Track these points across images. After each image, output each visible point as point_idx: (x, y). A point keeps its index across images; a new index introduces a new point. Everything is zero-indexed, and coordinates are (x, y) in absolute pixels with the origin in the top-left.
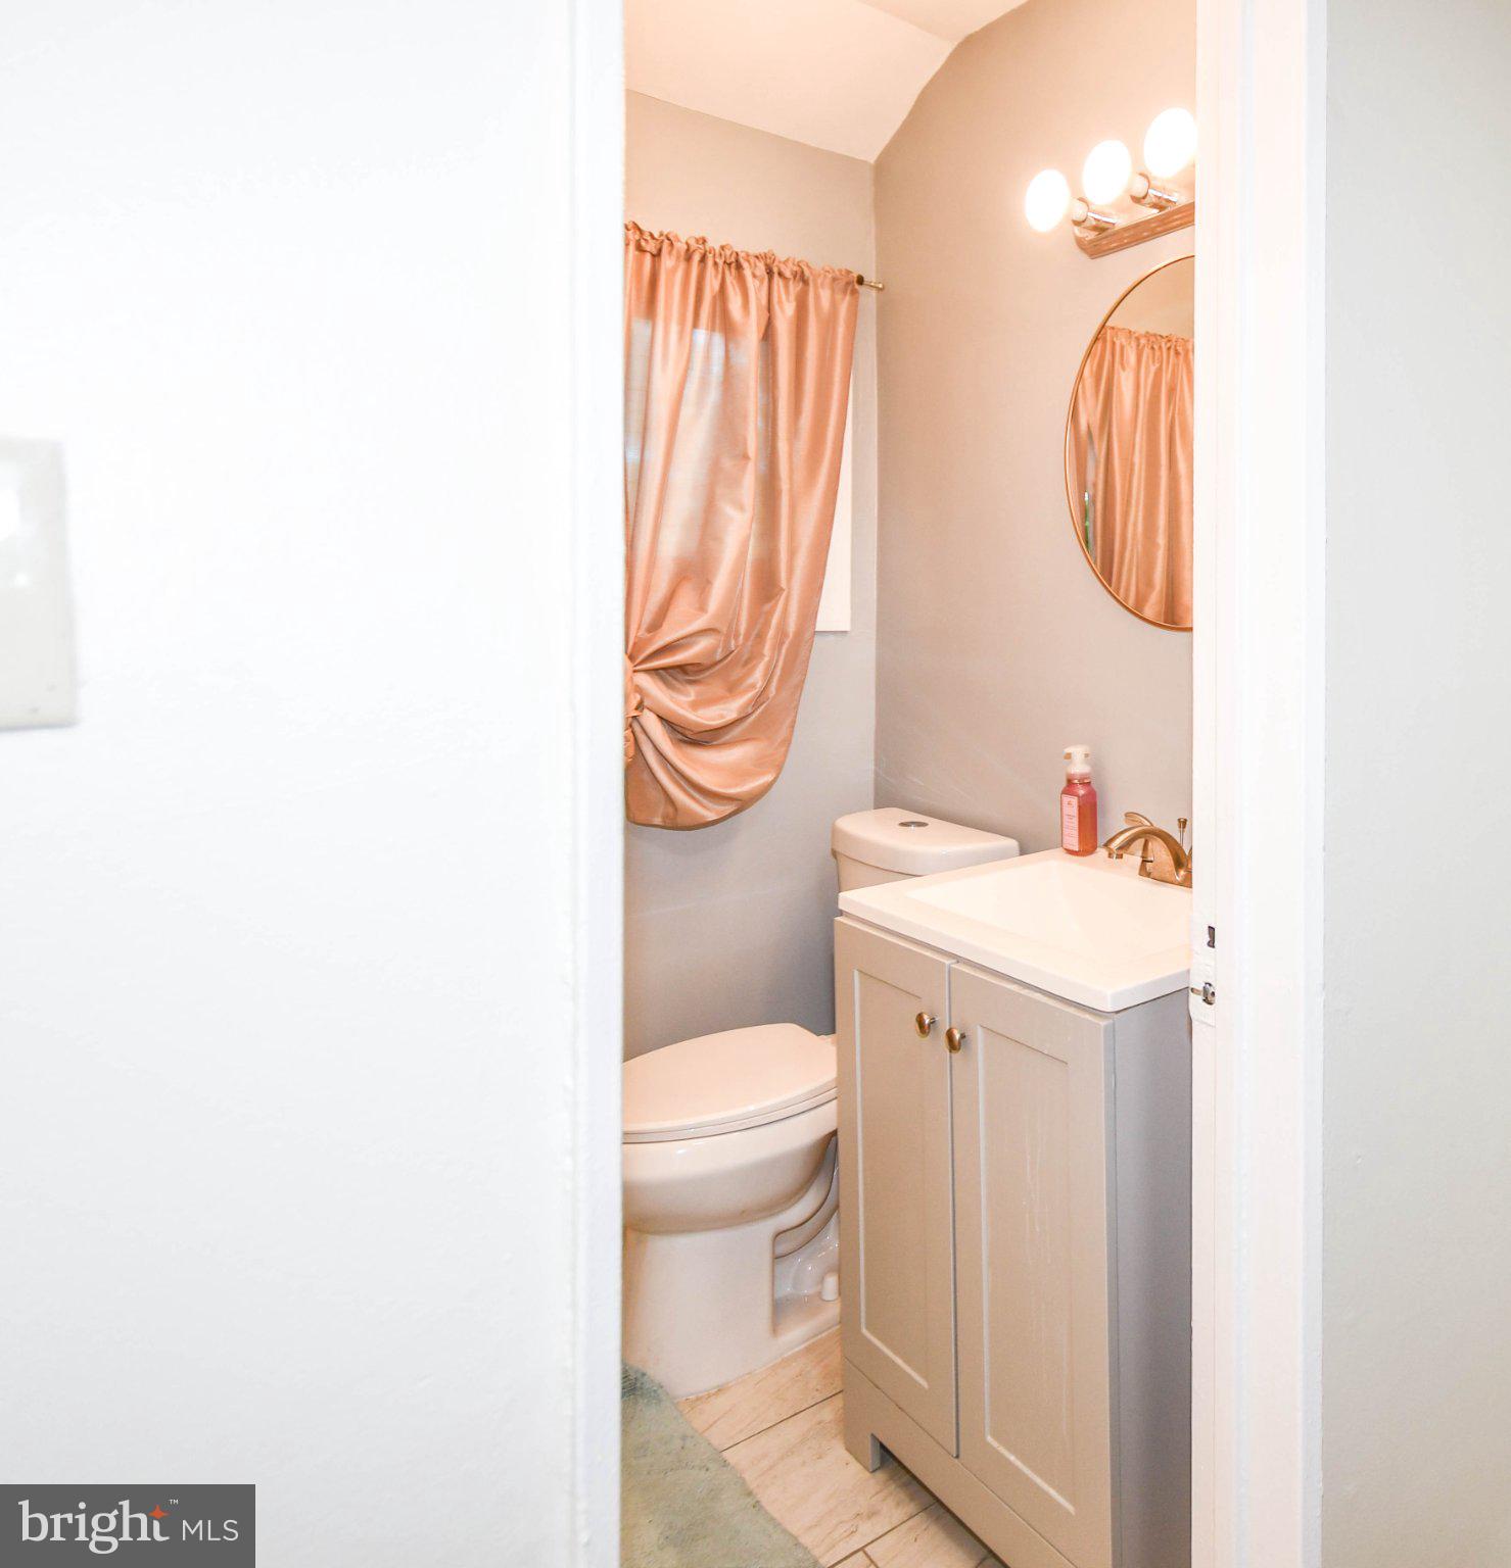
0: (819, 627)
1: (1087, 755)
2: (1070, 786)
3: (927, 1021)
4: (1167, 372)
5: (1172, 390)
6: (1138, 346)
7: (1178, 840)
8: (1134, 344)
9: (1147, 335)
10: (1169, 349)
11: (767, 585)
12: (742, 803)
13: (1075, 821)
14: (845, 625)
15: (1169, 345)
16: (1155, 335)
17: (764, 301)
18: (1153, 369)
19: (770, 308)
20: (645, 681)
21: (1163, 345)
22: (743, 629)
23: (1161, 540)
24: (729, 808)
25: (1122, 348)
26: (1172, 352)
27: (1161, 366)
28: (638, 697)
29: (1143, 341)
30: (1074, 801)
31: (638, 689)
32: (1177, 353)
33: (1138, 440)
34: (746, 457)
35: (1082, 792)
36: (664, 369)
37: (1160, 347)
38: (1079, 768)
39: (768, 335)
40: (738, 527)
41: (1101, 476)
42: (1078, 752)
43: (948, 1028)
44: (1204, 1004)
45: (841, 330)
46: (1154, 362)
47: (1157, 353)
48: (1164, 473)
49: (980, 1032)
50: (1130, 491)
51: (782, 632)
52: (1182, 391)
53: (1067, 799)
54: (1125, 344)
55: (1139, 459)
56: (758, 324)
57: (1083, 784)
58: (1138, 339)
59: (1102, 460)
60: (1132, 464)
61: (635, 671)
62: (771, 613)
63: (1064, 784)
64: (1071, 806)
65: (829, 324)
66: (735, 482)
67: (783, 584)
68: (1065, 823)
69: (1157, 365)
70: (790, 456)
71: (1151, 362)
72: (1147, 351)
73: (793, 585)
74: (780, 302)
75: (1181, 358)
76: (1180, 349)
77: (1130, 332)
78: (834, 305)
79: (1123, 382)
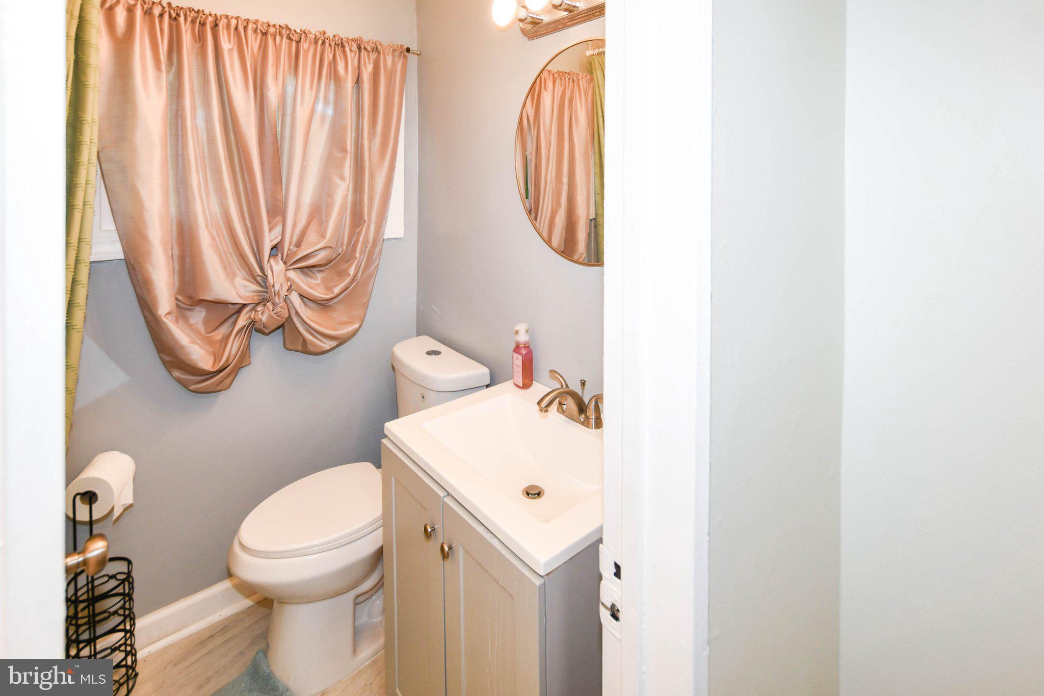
0: (386, 236)
1: (527, 331)
2: (517, 349)
3: (429, 530)
4: (568, 92)
5: (571, 100)
6: (553, 78)
7: (580, 394)
8: (551, 78)
9: (559, 72)
10: (569, 79)
11: (357, 219)
12: (342, 341)
13: (521, 369)
14: (401, 234)
15: (569, 77)
16: (562, 72)
17: (356, 64)
18: (561, 89)
19: (359, 67)
20: (292, 274)
21: (566, 77)
22: (345, 242)
23: (565, 180)
24: (334, 343)
25: (545, 79)
26: (571, 81)
27: (565, 88)
28: (289, 283)
29: (556, 75)
30: (520, 357)
31: (288, 279)
32: (573, 81)
33: (553, 128)
34: (346, 151)
35: (524, 352)
36: (302, 104)
37: (565, 78)
38: (523, 338)
39: (358, 81)
40: (343, 190)
41: (534, 147)
42: (521, 327)
43: (442, 542)
44: (611, 618)
45: (398, 77)
46: (561, 86)
47: (563, 81)
48: (566, 144)
49: (461, 550)
50: (549, 154)
51: (366, 241)
52: (576, 100)
53: (516, 355)
54: (546, 77)
55: (554, 138)
56: (352, 78)
57: (524, 347)
58: (553, 75)
59: (535, 139)
60: (550, 140)
61: (286, 270)
62: (359, 233)
63: (514, 346)
64: (518, 360)
65: (391, 74)
66: (341, 165)
67: (366, 218)
68: (515, 369)
69: (563, 88)
70: (370, 149)
71: (560, 86)
72: (558, 81)
73: (371, 215)
74: (365, 64)
75: (576, 84)
76: (575, 79)
77: (549, 71)
78: (394, 63)
79: (546, 98)
